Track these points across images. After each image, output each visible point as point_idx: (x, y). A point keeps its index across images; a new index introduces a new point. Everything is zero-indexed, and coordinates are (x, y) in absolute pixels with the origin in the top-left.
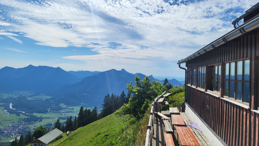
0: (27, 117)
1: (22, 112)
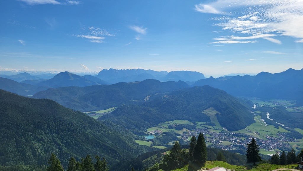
0: (287, 131)
1: (280, 124)
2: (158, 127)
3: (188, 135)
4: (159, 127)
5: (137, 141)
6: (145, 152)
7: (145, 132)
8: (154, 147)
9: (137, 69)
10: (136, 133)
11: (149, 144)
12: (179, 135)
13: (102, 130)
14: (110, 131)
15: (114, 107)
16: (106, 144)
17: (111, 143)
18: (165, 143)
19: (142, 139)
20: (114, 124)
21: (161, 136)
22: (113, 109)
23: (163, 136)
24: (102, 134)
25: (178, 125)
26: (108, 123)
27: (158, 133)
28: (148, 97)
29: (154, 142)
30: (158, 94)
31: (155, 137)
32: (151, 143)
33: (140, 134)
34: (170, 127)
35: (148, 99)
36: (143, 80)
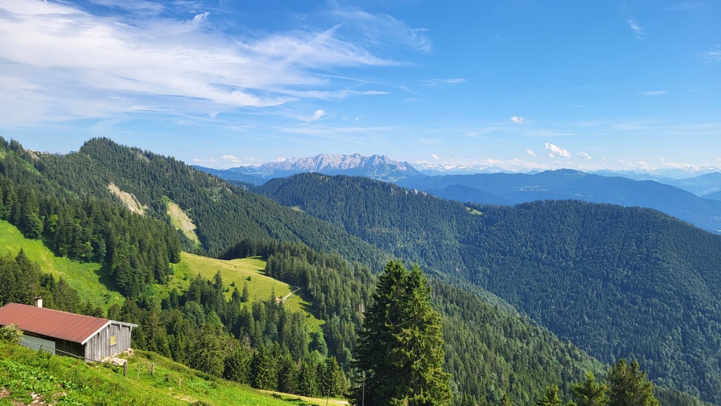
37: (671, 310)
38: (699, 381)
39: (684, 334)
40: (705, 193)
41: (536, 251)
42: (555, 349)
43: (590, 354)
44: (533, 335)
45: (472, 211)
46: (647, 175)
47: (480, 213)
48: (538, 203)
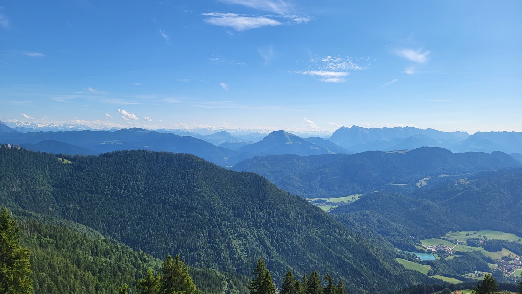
2: (444, 239)
3: (515, 265)
4: (446, 240)
5: (399, 261)
6: (416, 284)
7: (418, 245)
8: (435, 276)
9: (403, 126)
10: (398, 245)
11: (425, 270)
12: (492, 262)
13: (335, 232)
14: (349, 236)
15: (358, 193)
16: (342, 257)
17: (351, 256)
18: (459, 272)
19: (410, 258)
20: (357, 224)
21: (451, 258)
22: (355, 197)
23: (455, 258)
24: (336, 238)
25: (490, 242)
26: (346, 222)
27: (444, 252)
28: (424, 179)
29: (435, 267)
30: (445, 175)
31: (439, 258)
32: (429, 267)
33: (406, 248)
34: (471, 243)
35: (424, 184)
36: (415, 148)
37: (202, 218)
38: (218, 259)
39: (210, 232)
40: (219, 143)
41: (116, 188)
42: (130, 257)
43: (154, 256)
44: (114, 250)
45: (63, 160)
46: (187, 133)
47: (70, 162)
48: (117, 153)
